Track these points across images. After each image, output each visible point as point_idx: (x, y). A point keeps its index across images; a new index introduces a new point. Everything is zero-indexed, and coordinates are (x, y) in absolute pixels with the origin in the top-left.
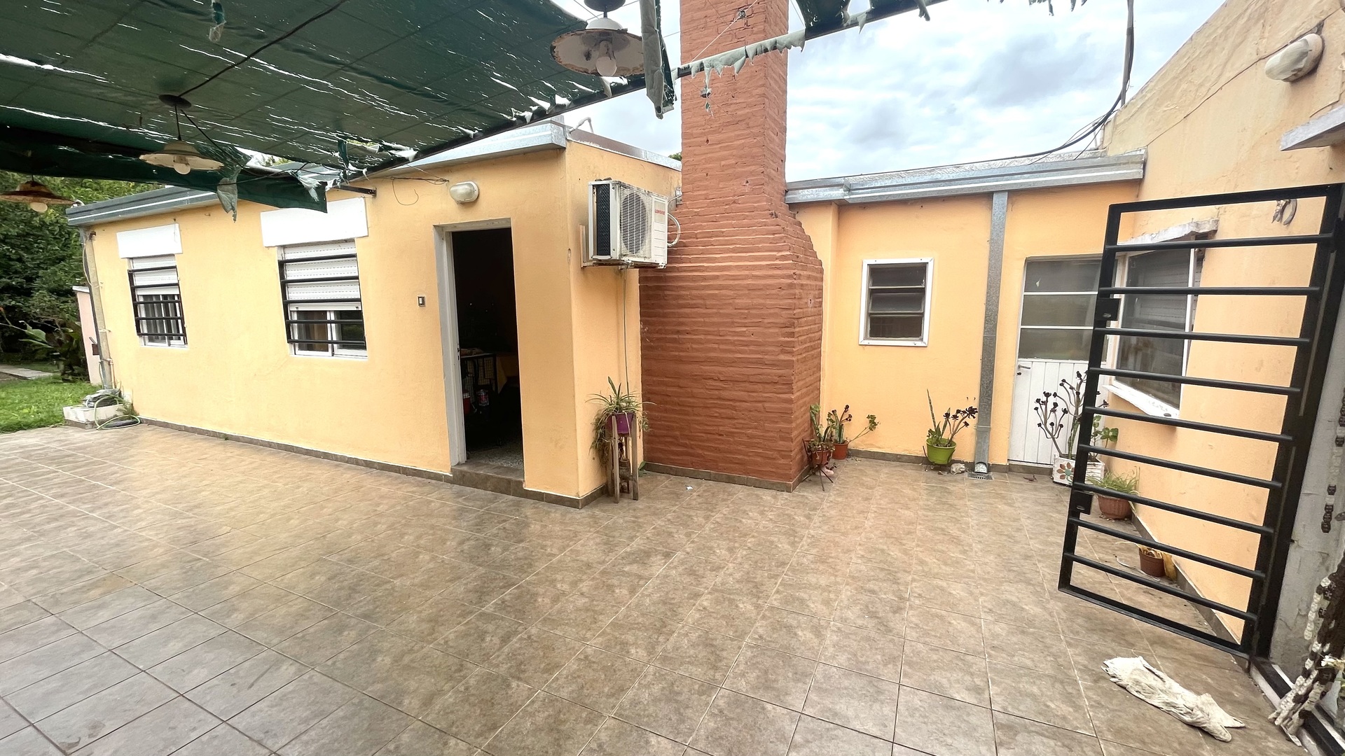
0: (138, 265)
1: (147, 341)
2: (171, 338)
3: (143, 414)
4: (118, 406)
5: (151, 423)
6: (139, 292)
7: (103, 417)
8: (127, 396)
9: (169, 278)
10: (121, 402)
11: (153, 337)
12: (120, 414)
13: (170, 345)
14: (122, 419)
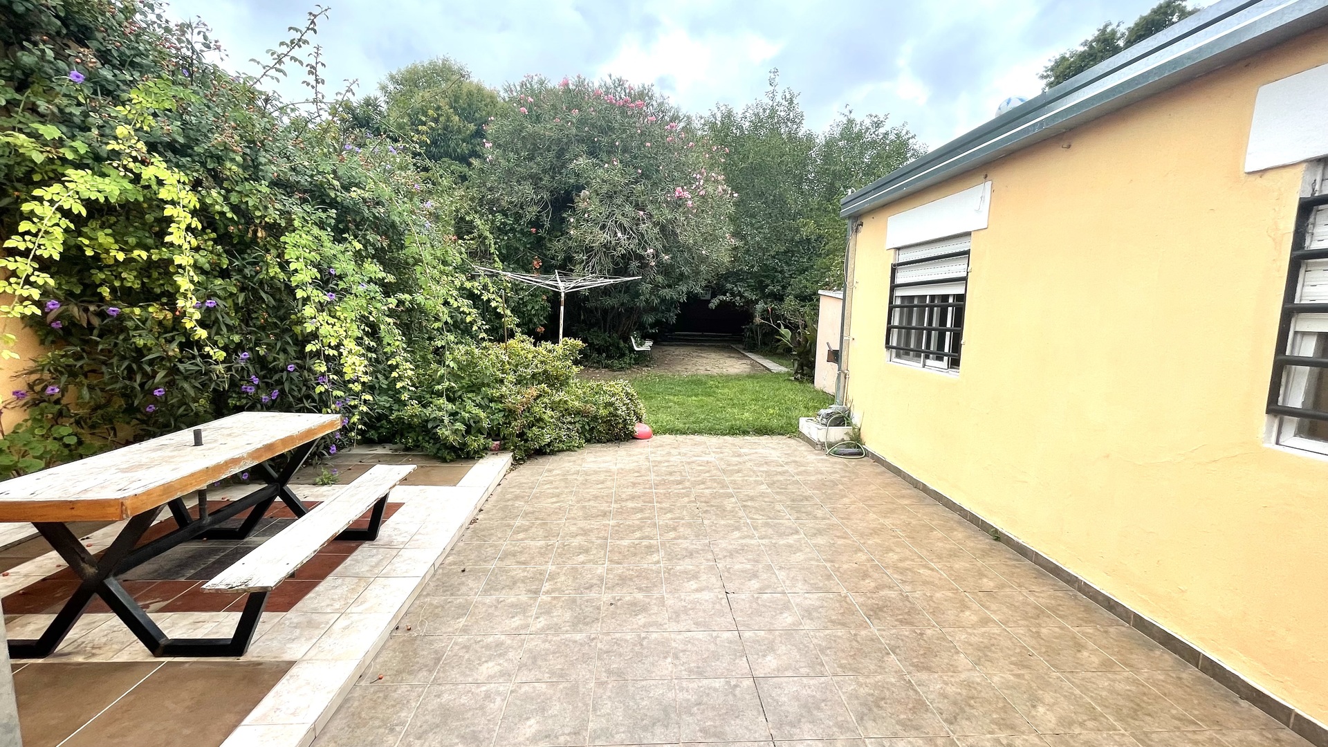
0: (905, 257)
1: (894, 355)
2: (927, 357)
3: (870, 445)
4: (845, 429)
5: (878, 460)
6: (899, 293)
7: (832, 439)
8: (856, 419)
9: (955, 269)
10: (849, 424)
11: (902, 351)
12: (847, 438)
13: (924, 365)
14: (848, 445)
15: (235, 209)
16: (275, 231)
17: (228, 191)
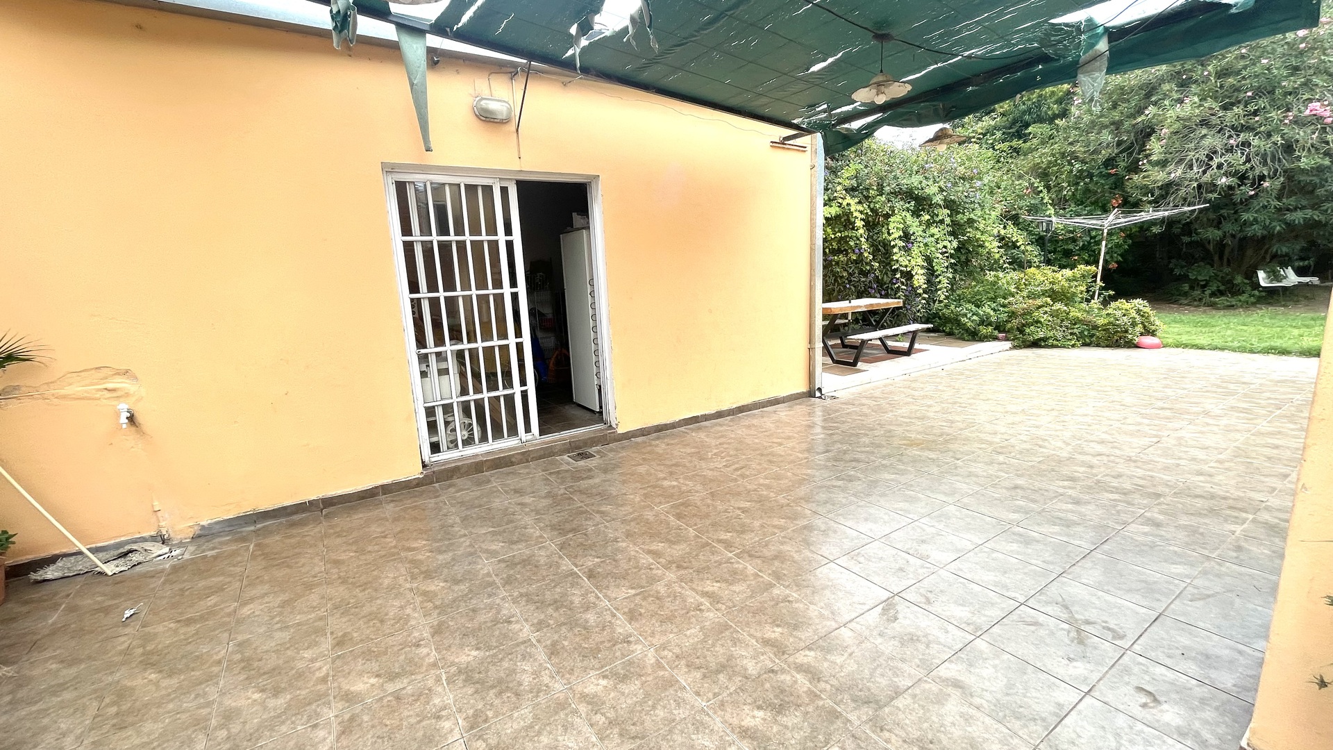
15: (872, 210)
16: (887, 216)
17: (870, 202)
